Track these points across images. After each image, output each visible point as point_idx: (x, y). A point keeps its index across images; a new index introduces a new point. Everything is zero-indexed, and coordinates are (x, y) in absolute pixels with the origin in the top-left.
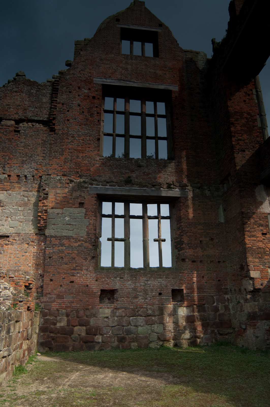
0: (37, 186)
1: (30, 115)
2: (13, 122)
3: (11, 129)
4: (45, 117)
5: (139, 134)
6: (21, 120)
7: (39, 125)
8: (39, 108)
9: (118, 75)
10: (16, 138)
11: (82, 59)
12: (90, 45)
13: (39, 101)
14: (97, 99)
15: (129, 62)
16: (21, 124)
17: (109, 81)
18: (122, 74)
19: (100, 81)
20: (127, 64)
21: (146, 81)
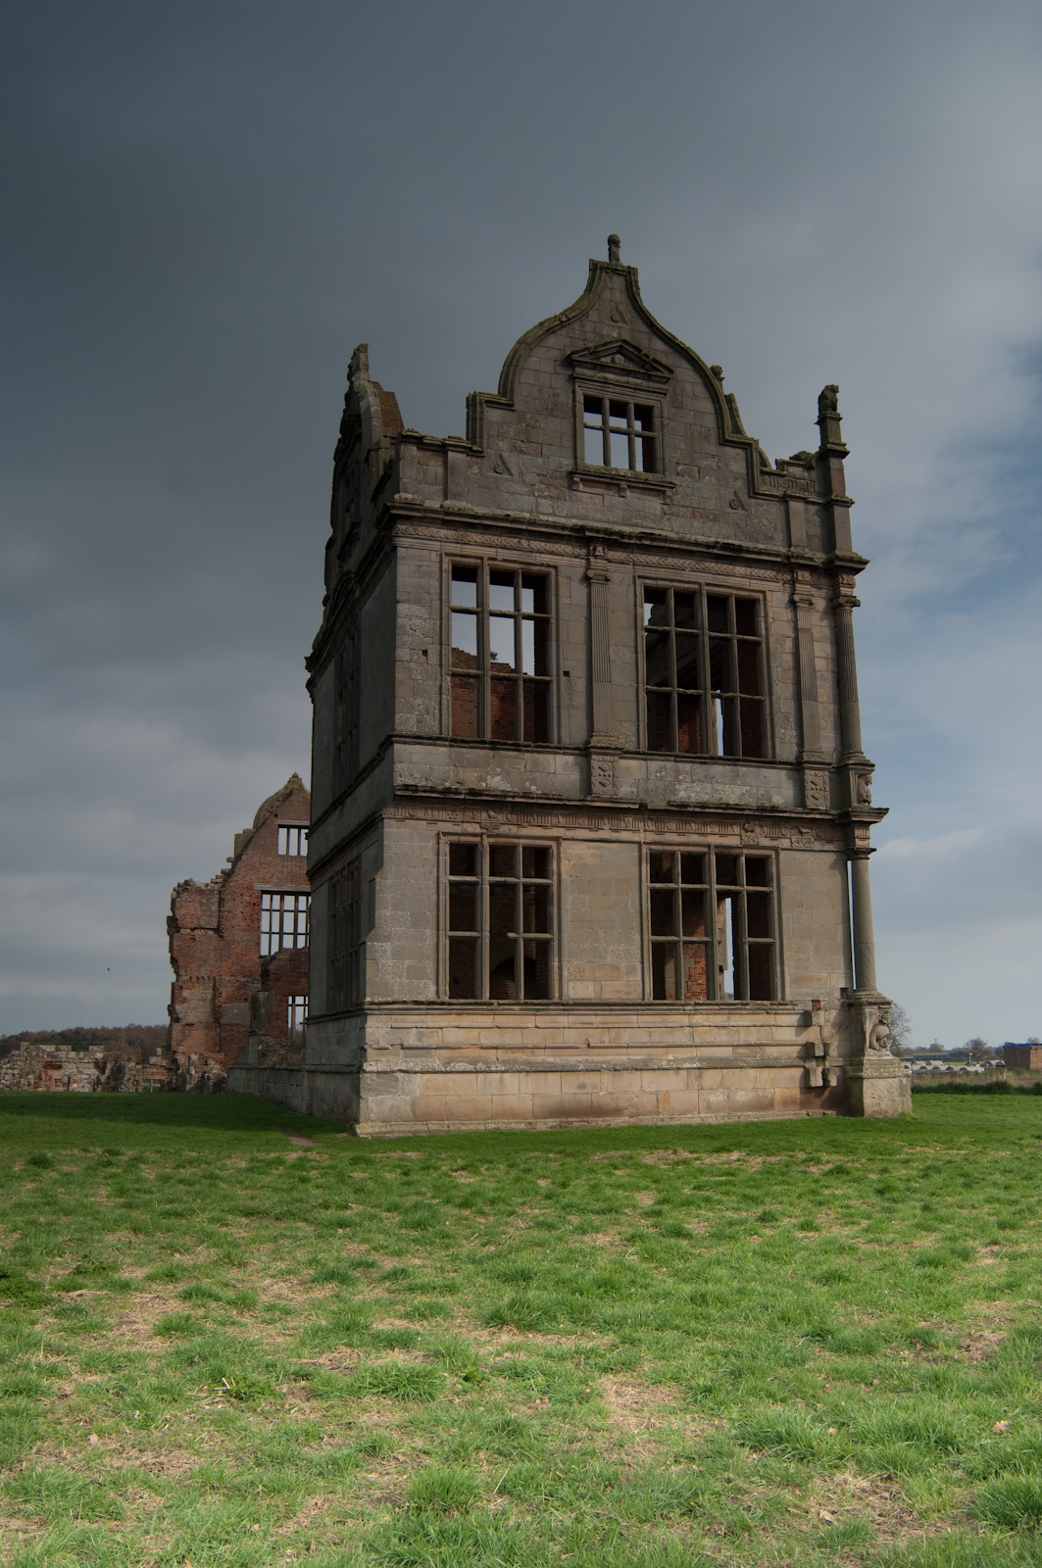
0: (211, 985)
1: (202, 923)
2: (189, 930)
3: (189, 937)
4: (214, 925)
5: (292, 931)
6: (196, 928)
7: (211, 933)
8: (210, 916)
9: (275, 879)
10: (193, 944)
11: (244, 865)
12: (250, 846)
13: (209, 909)
14: (256, 906)
15: (286, 864)
16: (196, 932)
17: (267, 887)
18: (278, 878)
19: (259, 887)
20: (283, 866)
21: (300, 884)
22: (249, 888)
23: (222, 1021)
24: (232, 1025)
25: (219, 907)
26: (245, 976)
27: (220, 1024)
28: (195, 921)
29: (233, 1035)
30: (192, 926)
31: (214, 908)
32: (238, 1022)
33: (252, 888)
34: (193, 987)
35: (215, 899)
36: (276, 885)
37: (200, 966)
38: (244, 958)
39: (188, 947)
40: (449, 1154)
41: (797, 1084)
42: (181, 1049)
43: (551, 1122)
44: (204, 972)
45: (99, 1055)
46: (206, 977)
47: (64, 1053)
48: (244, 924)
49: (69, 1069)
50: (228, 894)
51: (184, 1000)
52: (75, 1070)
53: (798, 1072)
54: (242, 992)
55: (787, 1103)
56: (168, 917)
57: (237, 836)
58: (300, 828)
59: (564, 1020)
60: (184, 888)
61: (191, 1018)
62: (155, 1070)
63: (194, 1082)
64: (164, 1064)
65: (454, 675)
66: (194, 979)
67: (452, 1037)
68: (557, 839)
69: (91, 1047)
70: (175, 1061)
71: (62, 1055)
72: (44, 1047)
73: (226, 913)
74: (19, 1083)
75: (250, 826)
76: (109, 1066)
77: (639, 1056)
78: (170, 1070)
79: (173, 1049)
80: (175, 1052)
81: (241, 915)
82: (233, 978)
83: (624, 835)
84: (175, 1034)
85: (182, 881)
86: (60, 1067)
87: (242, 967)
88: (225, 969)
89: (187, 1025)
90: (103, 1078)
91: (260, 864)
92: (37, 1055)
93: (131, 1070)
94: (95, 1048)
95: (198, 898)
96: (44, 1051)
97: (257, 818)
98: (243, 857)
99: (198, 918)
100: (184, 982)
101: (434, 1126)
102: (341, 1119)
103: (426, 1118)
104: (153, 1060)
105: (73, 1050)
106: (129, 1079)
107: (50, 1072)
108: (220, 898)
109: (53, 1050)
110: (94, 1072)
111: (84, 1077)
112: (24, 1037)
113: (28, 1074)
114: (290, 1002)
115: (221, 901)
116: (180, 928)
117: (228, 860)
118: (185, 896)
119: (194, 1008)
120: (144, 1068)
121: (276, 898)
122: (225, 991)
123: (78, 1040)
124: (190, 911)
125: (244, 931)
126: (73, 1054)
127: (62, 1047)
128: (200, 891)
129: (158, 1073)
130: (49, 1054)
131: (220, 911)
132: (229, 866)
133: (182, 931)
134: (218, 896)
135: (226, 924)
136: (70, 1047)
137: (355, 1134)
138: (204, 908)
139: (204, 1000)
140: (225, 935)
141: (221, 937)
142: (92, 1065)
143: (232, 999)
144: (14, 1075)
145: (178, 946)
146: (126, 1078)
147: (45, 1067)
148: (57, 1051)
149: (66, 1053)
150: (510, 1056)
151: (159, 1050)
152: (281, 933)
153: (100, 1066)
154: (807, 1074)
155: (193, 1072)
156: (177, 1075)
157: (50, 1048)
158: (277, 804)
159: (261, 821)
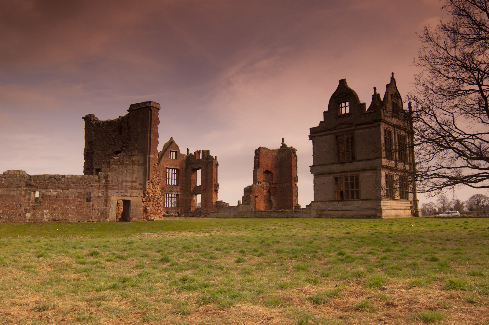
11: (162, 161)
12: (164, 156)
14: (165, 172)
17: (167, 167)
20: (171, 161)
22: (163, 167)
36: (169, 166)
41: (411, 212)
48: (163, 176)
53: (411, 210)
58: (173, 152)
67: (387, 204)
77: (399, 207)
81: (162, 174)
83: (398, 174)
91: (166, 161)
98: (162, 159)
103: (388, 216)
121: (168, 169)
125: (163, 178)
137: (383, 218)
150: (392, 207)
152: (172, 179)
158: (168, 145)
159: (165, 149)
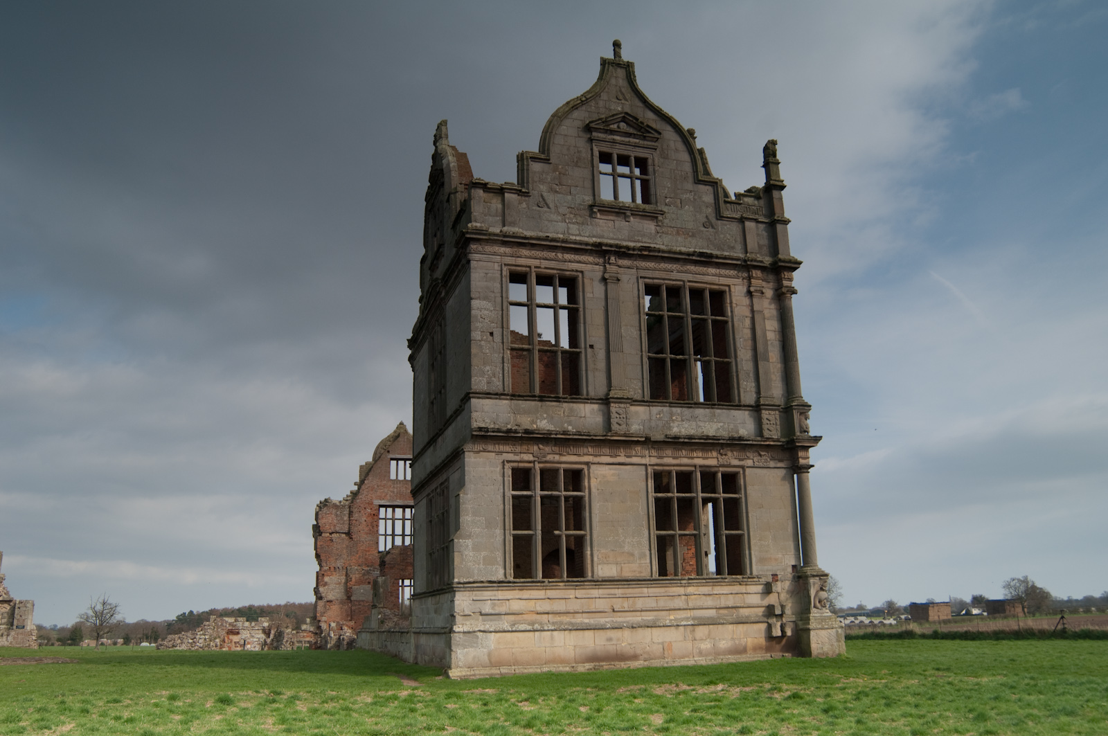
0: (345, 573)
1: (337, 529)
2: (328, 534)
3: (328, 539)
4: (346, 530)
5: (401, 533)
6: (333, 533)
7: (344, 535)
8: (343, 524)
9: (388, 496)
10: (331, 544)
11: (366, 487)
12: (371, 474)
13: (342, 519)
14: (375, 516)
15: (396, 486)
16: (333, 535)
17: (382, 503)
18: (390, 496)
19: (377, 502)
20: (394, 487)
21: (406, 499)
22: (371, 503)
23: (352, 598)
24: (359, 601)
25: (349, 517)
26: (368, 566)
27: (351, 601)
28: (332, 528)
29: (360, 608)
30: (330, 531)
31: (346, 518)
32: (364, 599)
33: (372, 504)
34: (332, 575)
35: (346, 512)
36: (389, 502)
37: (336, 559)
38: (368, 553)
39: (327, 546)
40: (516, 690)
41: (763, 635)
42: (324, 619)
43: (588, 666)
44: (339, 564)
45: (266, 624)
46: (340, 567)
47: (241, 623)
48: (367, 529)
49: (245, 634)
50: (355, 508)
51: (326, 584)
52: (248, 635)
53: (763, 626)
54: (366, 577)
55: (756, 648)
56: (313, 525)
57: (361, 467)
58: (405, 460)
59: (595, 592)
60: (325, 504)
61: (330, 597)
62: (305, 634)
63: (333, 642)
64: (312, 629)
65: (512, 349)
66: (332, 569)
67: (516, 606)
68: (587, 464)
69: (259, 619)
70: (319, 627)
71: (239, 624)
72: (226, 619)
73: (354, 521)
74: (209, 645)
75: (370, 459)
76: (273, 632)
77: (649, 617)
78: (316, 634)
79: (318, 619)
80: (319, 621)
81: (365, 523)
82: (360, 568)
83: (635, 460)
84: (319, 608)
85: (323, 500)
86: (238, 633)
87: (366, 559)
88: (354, 561)
89: (328, 601)
90: (269, 641)
91: (378, 486)
92: (222, 625)
93: (288, 634)
94: (263, 619)
95: (334, 511)
96: (226, 622)
97: (375, 453)
98: (365, 482)
99: (335, 526)
100: (325, 571)
101: (504, 670)
102: (439, 667)
103: (499, 664)
104: (304, 627)
105: (247, 621)
106: (287, 641)
107: (231, 637)
108: (350, 511)
109: (233, 621)
110: (262, 636)
111: (255, 640)
112: (212, 612)
113: (215, 638)
114: (400, 584)
115: (351, 513)
116: (322, 533)
117: (355, 484)
118: (325, 510)
119: (333, 589)
120: (297, 633)
121: (390, 510)
122: (355, 577)
123: (251, 614)
124: (329, 520)
125: (367, 534)
126: (247, 624)
127: (239, 619)
128: (335, 506)
129: (308, 636)
130: (230, 624)
131: (350, 520)
132: (356, 488)
133: (323, 535)
134: (348, 510)
135: (354, 529)
136: (245, 618)
137: (448, 677)
138: (339, 518)
139: (340, 583)
140: (353, 537)
141: (351, 538)
142: (261, 631)
143: (360, 582)
144: (205, 639)
145: (321, 545)
146: (285, 640)
147: (228, 633)
148: (235, 621)
149: (242, 623)
150: (558, 619)
151: (308, 620)
152: (393, 535)
153: (267, 632)
154: (770, 627)
155: (332, 635)
156: (321, 637)
157: (231, 620)
158: (389, 443)
159: (377, 457)
